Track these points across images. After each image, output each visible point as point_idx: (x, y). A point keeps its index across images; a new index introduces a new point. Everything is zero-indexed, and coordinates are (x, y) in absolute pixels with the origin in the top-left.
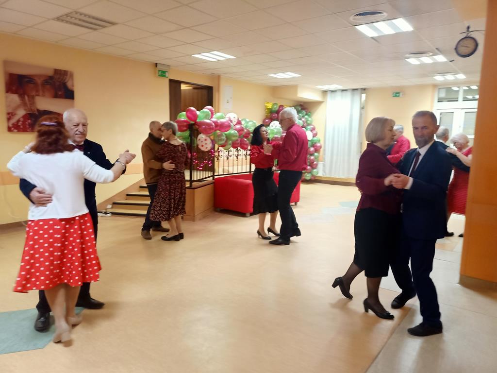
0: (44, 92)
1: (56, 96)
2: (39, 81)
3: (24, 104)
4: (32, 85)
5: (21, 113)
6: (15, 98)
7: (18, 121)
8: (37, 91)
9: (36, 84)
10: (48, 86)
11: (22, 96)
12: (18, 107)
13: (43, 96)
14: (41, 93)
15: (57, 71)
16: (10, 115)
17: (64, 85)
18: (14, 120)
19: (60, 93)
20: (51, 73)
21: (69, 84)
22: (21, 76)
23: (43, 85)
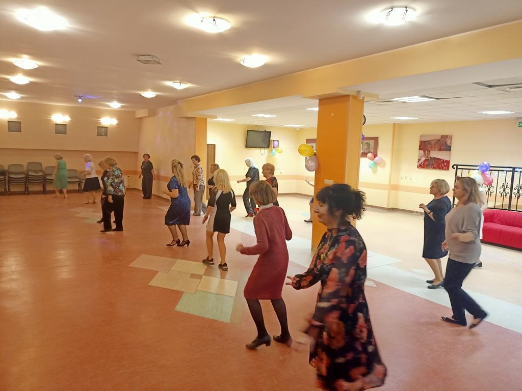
0: (434, 148)
1: (440, 150)
2: (433, 143)
3: (425, 155)
4: (429, 145)
5: (423, 159)
6: (422, 152)
7: (422, 163)
9: (431, 144)
10: (437, 145)
11: (424, 152)
12: (422, 156)
14: (433, 149)
15: (442, 136)
16: (419, 160)
17: (446, 143)
18: (420, 163)
19: (443, 148)
20: (439, 138)
21: (448, 143)
22: (426, 142)
23: (435, 144)
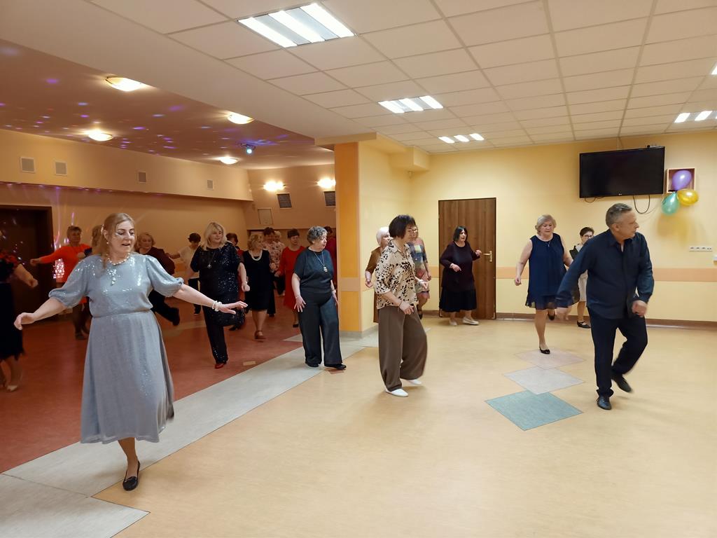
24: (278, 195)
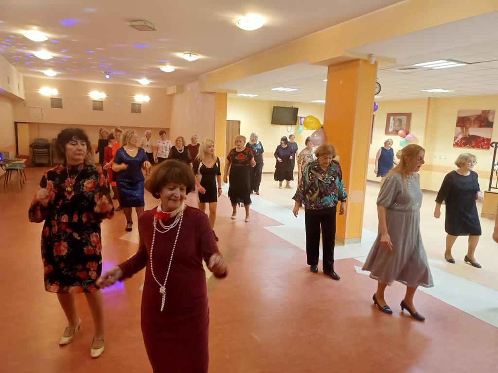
0: (474, 125)
1: (481, 126)
2: (472, 119)
3: (463, 132)
4: (468, 122)
5: (460, 137)
6: (459, 129)
7: (458, 141)
8: (471, 124)
9: (470, 121)
10: (477, 121)
11: (462, 128)
12: (459, 134)
13: (473, 127)
15: (483, 112)
16: (456, 138)
17: (487, 119)
18: (456, 141)
19: (483, 124)
20: (480, 113)
21: (490, 119)
22: (464, 118)
23: (474, 121)
24: (51, 98)
